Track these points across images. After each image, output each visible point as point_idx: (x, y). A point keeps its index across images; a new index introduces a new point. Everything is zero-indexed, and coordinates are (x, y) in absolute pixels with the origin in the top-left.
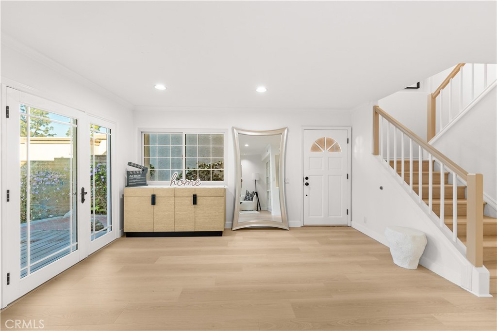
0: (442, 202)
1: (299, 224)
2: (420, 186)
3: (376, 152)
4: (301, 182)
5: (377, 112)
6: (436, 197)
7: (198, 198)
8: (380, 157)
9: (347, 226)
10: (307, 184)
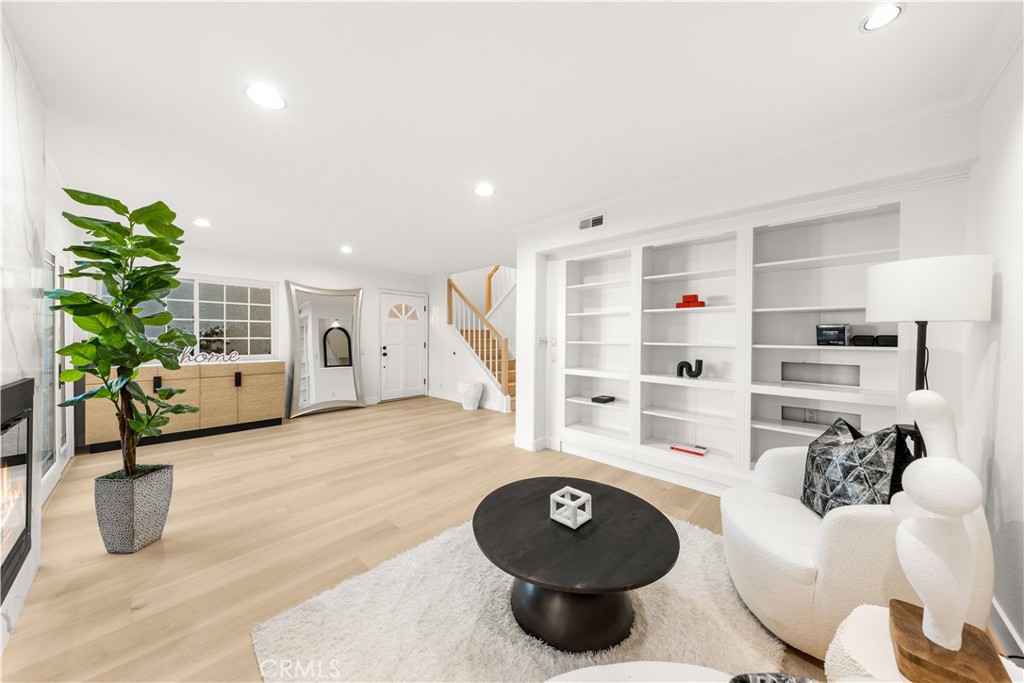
0: (491, 361)
1: (375, 400)
2: (480, 350)
3: (450, 322)
4: (378, 352)
5: (450, 285)
6: (488, 358)
7: (243, 378)
8: (454, 326)
9: (424, 396)
10: (385, 354)
